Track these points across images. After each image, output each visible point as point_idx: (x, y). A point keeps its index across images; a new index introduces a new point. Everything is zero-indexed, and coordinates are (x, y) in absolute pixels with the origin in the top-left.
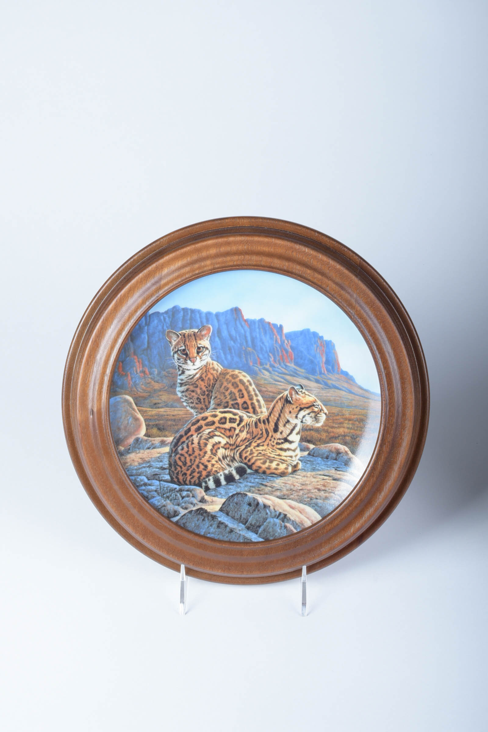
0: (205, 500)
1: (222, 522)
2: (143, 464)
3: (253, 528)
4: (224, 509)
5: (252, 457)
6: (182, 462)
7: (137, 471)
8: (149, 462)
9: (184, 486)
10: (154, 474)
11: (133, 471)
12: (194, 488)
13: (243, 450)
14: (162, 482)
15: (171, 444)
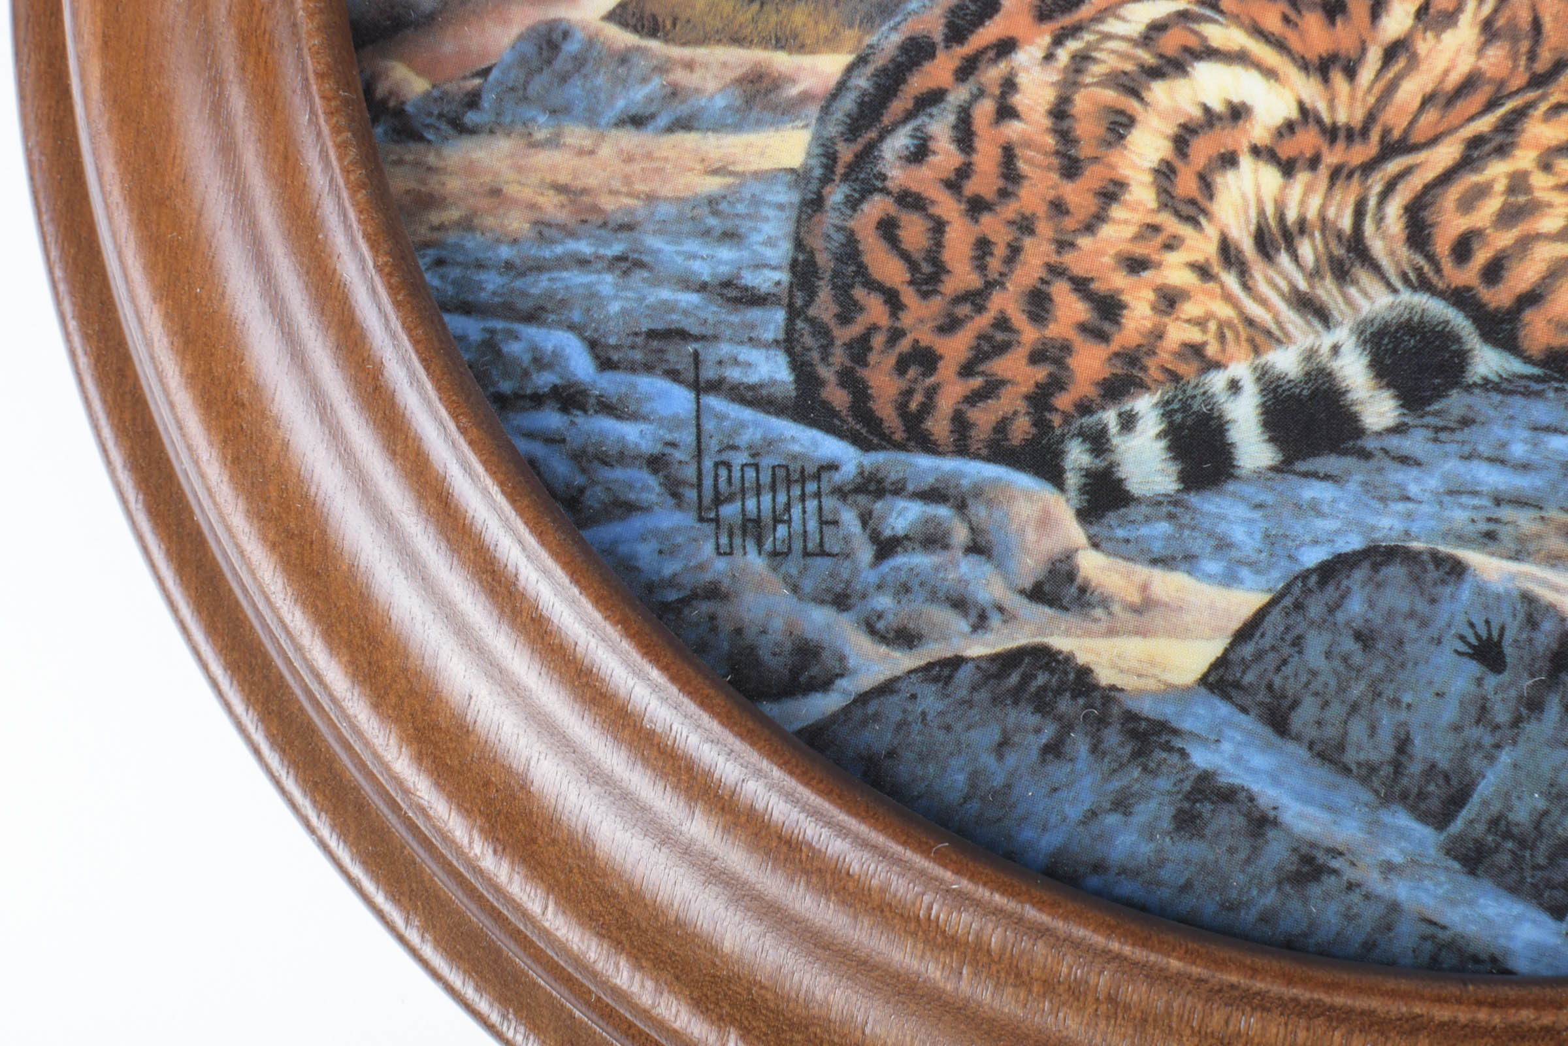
0: (1083, 590)
1: (1223, 780)
2: (572, 234)
3: (1517, 858)
4: (1249, 678)
5: (1525, 243)
6: (905, 256)
7: (518, 284)
8: (627, 227)
9: (902, 456)
10: (660, 325)
11: (483, 276)
12: (995, 483)
13: (1446, 178)
14: (714, 402)
15: (826, 110)
